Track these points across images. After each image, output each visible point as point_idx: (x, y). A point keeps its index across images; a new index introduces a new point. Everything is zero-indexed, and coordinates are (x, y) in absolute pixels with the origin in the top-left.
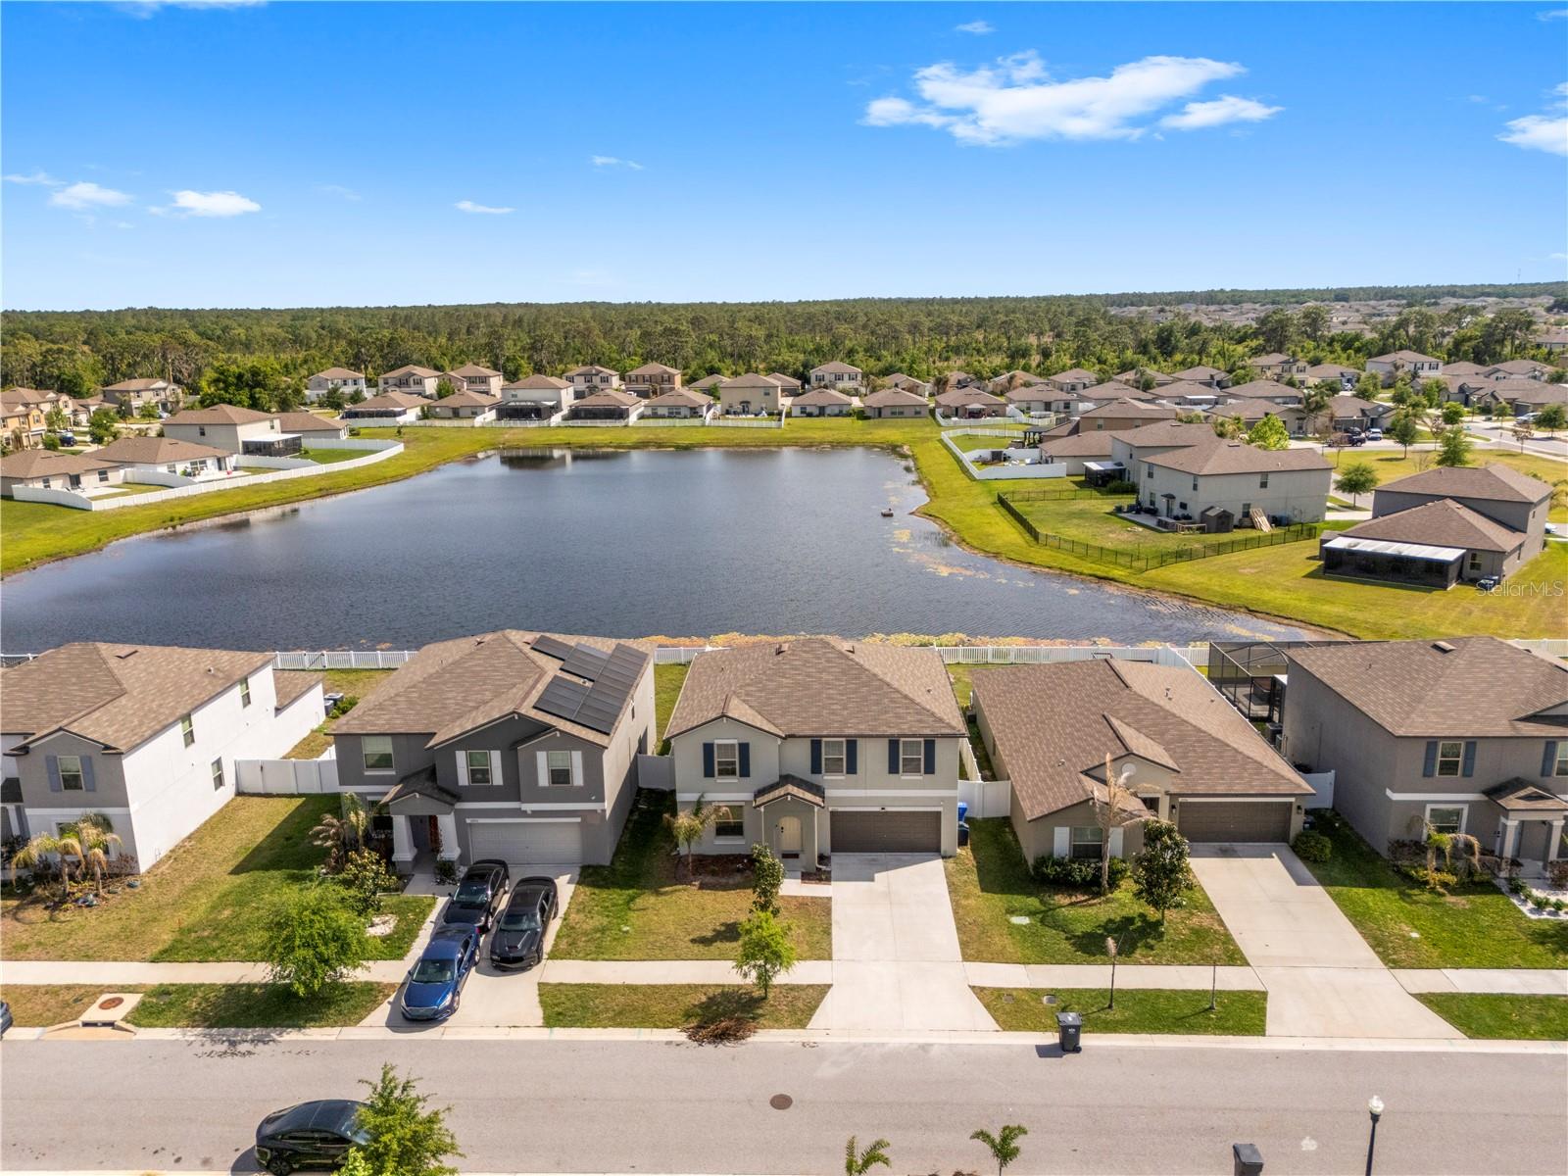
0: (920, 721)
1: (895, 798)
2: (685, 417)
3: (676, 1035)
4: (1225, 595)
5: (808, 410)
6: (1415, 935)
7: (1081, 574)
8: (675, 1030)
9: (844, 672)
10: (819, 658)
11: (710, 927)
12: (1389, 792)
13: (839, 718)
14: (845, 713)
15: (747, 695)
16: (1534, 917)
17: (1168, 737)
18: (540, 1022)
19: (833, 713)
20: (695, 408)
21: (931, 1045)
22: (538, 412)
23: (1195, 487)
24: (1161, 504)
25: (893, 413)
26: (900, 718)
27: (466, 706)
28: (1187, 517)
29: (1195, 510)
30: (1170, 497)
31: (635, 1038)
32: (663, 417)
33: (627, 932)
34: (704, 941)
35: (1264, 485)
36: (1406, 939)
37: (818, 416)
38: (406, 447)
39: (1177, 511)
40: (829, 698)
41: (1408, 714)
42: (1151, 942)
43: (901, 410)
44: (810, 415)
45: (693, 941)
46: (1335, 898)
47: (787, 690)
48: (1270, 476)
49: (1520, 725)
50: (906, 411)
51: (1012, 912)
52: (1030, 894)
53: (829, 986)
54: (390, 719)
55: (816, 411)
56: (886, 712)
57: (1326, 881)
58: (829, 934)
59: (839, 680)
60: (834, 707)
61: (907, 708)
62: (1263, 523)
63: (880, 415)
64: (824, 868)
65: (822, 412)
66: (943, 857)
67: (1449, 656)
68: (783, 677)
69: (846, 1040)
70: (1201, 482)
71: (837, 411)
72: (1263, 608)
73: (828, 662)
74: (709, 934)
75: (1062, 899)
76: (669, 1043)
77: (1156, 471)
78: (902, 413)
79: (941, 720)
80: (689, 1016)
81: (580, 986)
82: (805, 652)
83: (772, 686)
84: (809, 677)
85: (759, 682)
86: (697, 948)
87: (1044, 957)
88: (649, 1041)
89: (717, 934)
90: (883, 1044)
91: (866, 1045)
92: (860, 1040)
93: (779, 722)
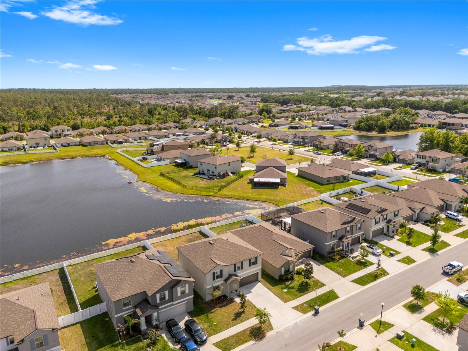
0: (253, 253)
1: (250, 272)
2: (15, 151)
3: (252, 342)
4: (240, 197)
5: (64, 144)
6: (342, 270)
7: (203, 195)
8: (251, 341)
11: (232, 316)
12: (325, 243)
13: (238, 257)
14: (238, 255)
15: (214, 257)
16: (353, 260)
17: (286, 241)
19: (235, 256)
20: (19, 147)
23: (216, 168)
24: (206, 172)
25: (94, 144)
26: (249, 253)
27: (147, 281)
28: (215, 175)
29: (216, 173)
30: (208, 170)
31: (245, 347)
32: (6, 151)
33: (216, 324)
34: (235, 319)
35: (229, 165)
36: (341, 271)
39: (211, 173)
40: (232, 253)
41: (326, 227)
42: (309, 286)
44: (65, 146)
45: (232, 320)
46: (326, 266)
47: (222, 253)
48: (230, 163)
49: (342, 226)
50: (99, 143)
51: (282, 289)
52: (281, 284)
53: (268, 319)
54: (128, 291)
55: (67, 145)
56: (246, 253)
57: (322, 264)
59: (231, 248)
60: (235, 255)
62: (230, 174)
63: (90, 145)
65: (69, 145)
66: (259, 282)
67: (324, 214)
68: (219, 250)
70: (217, 167)
71: (74, 144)
72: (250, 199)
73: (225, 244)
75: (288, 283)
76: (253, 344)
77: (203, 164)
78: (97, 143)
79: (257, 252)
80: (250, 337)
81: (222, 341)
82: (219, 242)
83: (218, 253)
84: (224, 249)
85: (215, 253)
86: (235, 321)
87: (296, 297)
88: (249, 346)
89: (236, 317)
90: (289, 326)
91: (287, 328)
92: (284, 327)
93: (226, 262)
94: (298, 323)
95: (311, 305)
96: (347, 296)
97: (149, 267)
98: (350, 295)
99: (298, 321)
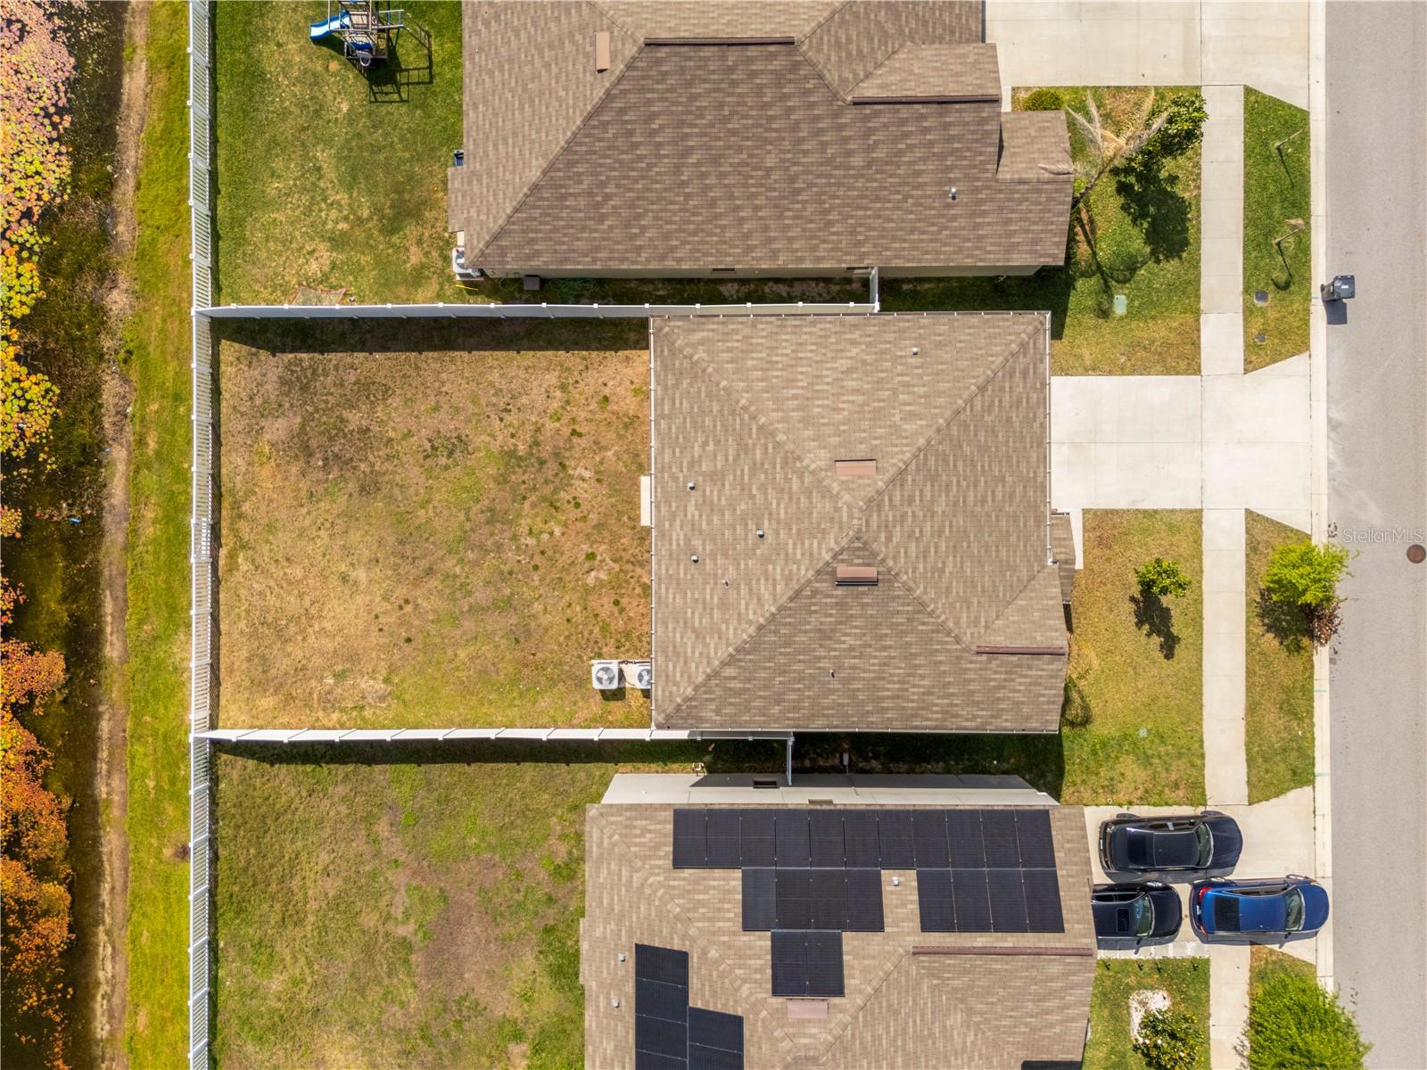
3: (1322, 656)
9: (934, 478)
10: (903, 517)
11: (1144, 640)
13: (1019, 490)
14: (1009, 479)
15: (976, 623)
18: (1308, 789)
19: (1012, 496)
21: (1330, 420)
26: (1019, 402)
31: (1326, 696)
33: (1149, 731)
34: (1169, 646)
40: (984, 501)
45: (1166, 656)
51: (1104, 313)
53: (1248, 512)
56: (1009, 420)
58: (1156, 512)
59: (948, 486)
60: (999, 495)
61: (1002, 389)
68: (942, 571)
69: (1325, 499)
73: (911, 501)
74: (1157, 640)
76: (1332, 661)
80: (1299, 648)
81: (1250, 761)
82: (889, 539)
83: (958, 589)
84: (941, 532)
85: (952, 605)
86: (1179, 651)
87: (1188, 291)
88: (1332, 681)
89: (1155, 630)
90: (1330, 464)
91: (1331, 479)
92: (1324, 487)
93: (1024, 574)
94: (1338, 416)
95: (1283, 278)
96: (1319, 71)
97: (896, 1013)
98: (1319, 47)
99: (1324, 405)
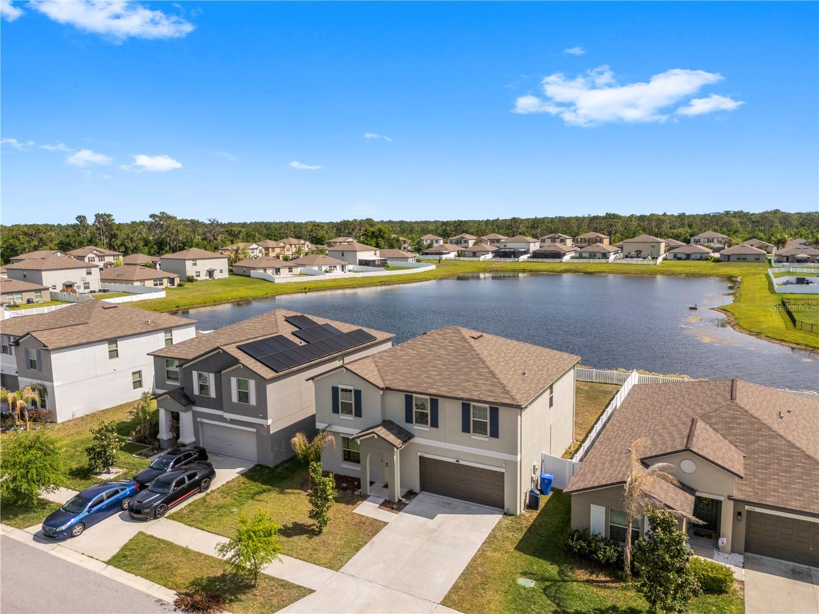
0: (490, 391)
2: (599, 258)
3: (170, 596)
5: (679, 256)
8: (174, 592)
9: (456, 350)
10: (445, 340)
13: (430, 381)
14: (438, 378)
17: (755, 447)
18: (108, 558)
20: (606, 253)
22: (515, 254)
25: (738, 259)
26: (476, 386)
31: (145, 589)
32: (585, 258)
33: (233, 512)
37: (684, 260)
38: (437, 267)
40: (433, 366)
43: (745, 257)
44: (680, 259)
50: (748, 258)
51: (526, 573)
52: (554, 561)
53: (312, 592)
54: (182, 350)
55: (685, 257)
56: (468, 381)
58: (357, 551)
59: (449, 355)
60: (433, 373)
61: (487, 381)
63: (729, 260)
64: (404, 500)
65: (688, 257)
66: (505, 514)
71: (698, 256)
73: (450, 342)
76: (159, 601)
78: (745, 259)
79: (508, 392)
80: (193, 584)
83: (400, 354)
88: (148, 596)
93: (387, 378)
